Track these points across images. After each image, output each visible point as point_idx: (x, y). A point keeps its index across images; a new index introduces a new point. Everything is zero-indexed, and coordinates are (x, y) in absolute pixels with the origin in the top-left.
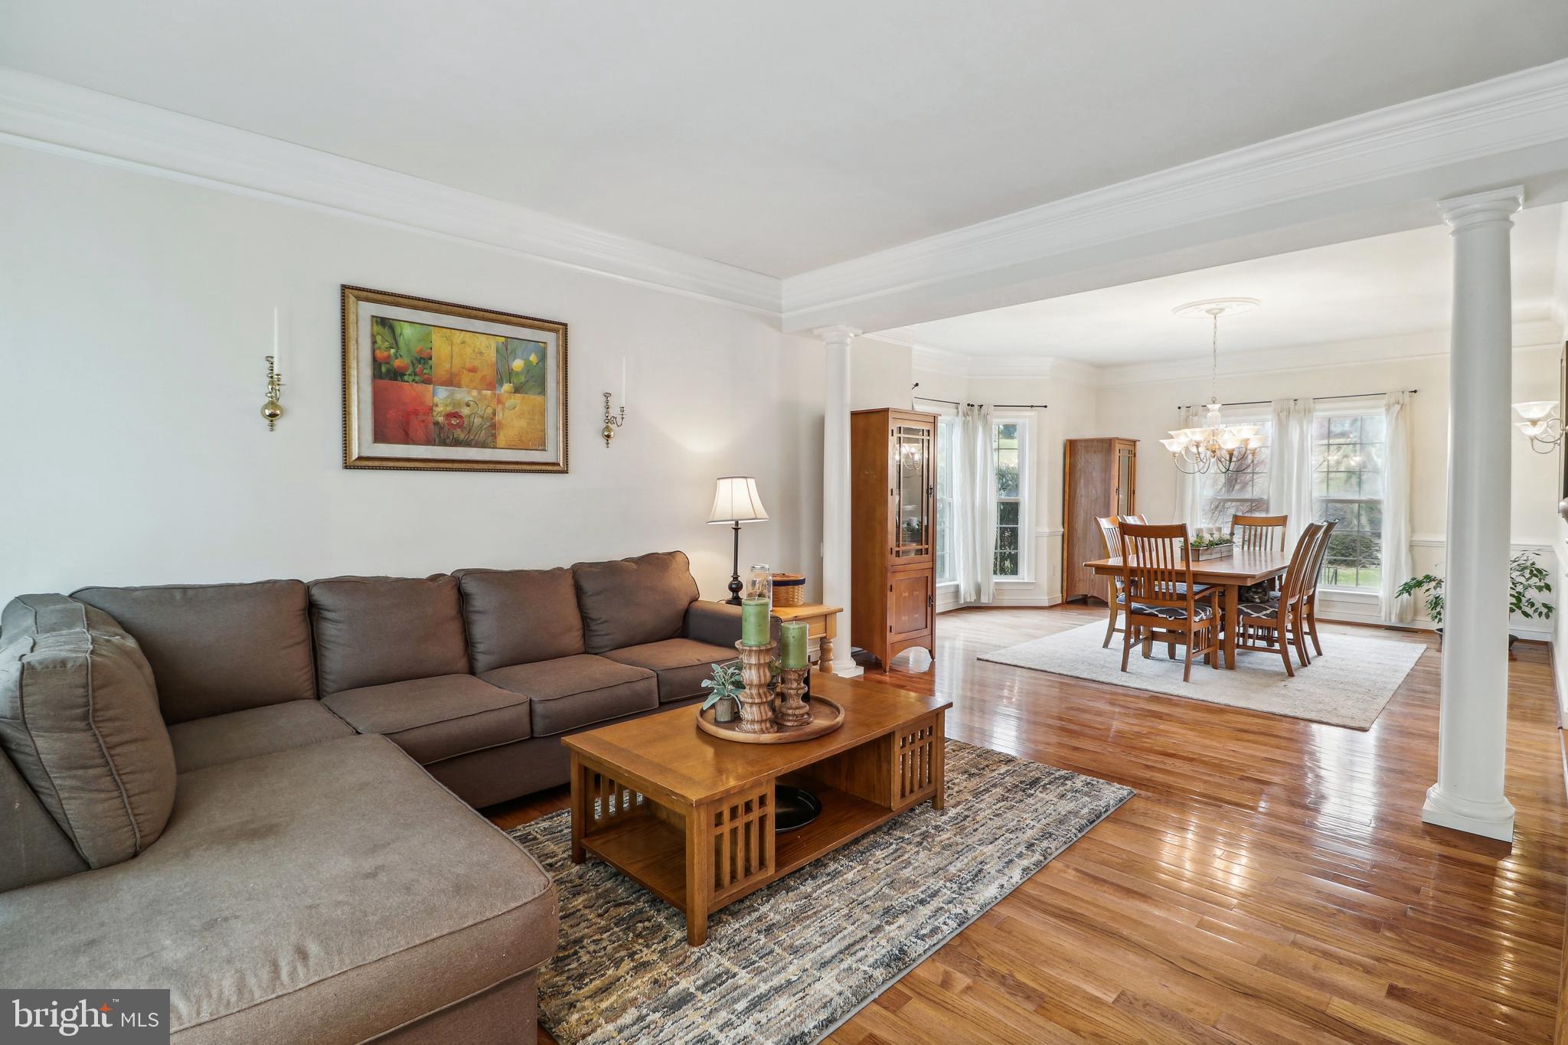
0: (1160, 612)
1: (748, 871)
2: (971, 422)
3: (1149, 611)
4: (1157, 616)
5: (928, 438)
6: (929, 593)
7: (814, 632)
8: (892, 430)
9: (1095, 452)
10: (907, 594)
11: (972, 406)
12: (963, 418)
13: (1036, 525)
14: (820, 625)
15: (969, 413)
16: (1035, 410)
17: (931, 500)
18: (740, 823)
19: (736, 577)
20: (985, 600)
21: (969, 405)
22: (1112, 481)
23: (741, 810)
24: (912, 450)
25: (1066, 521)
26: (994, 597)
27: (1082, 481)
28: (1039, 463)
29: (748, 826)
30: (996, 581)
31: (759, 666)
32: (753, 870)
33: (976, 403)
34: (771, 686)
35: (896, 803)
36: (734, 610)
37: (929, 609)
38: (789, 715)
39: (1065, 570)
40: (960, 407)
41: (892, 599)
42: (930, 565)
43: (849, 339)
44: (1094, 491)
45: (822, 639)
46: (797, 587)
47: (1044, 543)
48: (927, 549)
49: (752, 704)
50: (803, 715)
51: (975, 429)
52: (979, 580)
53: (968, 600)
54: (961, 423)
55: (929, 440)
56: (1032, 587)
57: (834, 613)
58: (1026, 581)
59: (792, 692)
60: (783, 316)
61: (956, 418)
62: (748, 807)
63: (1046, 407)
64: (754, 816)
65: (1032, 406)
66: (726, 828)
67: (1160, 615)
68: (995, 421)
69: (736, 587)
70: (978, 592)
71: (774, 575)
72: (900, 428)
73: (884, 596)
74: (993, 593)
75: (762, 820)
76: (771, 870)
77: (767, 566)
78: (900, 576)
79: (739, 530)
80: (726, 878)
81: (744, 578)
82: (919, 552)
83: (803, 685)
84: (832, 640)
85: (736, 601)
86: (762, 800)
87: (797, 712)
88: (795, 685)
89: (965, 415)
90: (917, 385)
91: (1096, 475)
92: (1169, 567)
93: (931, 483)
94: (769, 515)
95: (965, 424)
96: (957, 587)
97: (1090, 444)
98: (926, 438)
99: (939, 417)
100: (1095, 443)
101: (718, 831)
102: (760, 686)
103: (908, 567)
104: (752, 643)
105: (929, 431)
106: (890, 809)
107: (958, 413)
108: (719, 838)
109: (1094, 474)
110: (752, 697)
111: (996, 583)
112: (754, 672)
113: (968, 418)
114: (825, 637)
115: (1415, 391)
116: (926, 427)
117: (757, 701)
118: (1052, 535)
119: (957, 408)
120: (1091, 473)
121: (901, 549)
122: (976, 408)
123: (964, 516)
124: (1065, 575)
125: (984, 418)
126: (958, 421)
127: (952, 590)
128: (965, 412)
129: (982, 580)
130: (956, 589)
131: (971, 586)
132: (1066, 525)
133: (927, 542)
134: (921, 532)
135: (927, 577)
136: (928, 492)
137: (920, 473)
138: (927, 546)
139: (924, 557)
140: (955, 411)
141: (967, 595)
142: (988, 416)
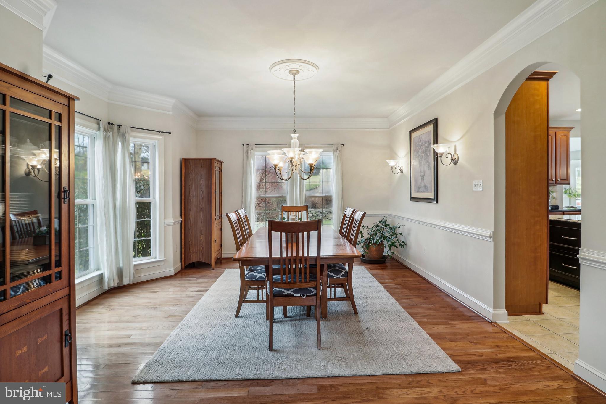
0: (295, 292)
2: (111, 137)
3: (287, 292)
4: (293, 296)
5: (59, 124)
6: (65, 328)
9: (201, 167)
11: (112, 124)
12: (105, 133)
13: (165, 218)
15: (109, 130)
16: (162, 135)
17: (64, 206)
20: (126, 282)
21: (109, 123)
22: (212, 186)
25: (183, 213)
26: (134, 277)
27: (193, 186)
28: (165, 173)
30: (135, 263)
33: (116, 122)
37: (66, 351)
39: (183, 247)
40: (101, 123)
42: (65, 292)
44: (201, 193)
47: (170, 229)
51: (115, 145)
52: (122, 266)
53: (111, 285)
54: (102, 137)
55: (60, 128)
56: (162, 263)
58: (157, 259)
61: (97, 133)
63: (170, 133)
65: (160, 132)
67: (295, 295)
68: (132, 139)
70: (120, 274)
74: (133, 274)
89: (106, 130)
91: (203, 182)
92: (306, 255)
93: (64, 184)
95: (106, 138)
96: (101, 276)
97: (197, 161)
98: (55, 123)
100: (201, 161)
105: (60, 115)
107: (99, 128)
109: (201, 182)
111: (135, 265)
113: (109, 133)
115: (343, 145)
118: (175, 223)
119: (99, 124)
120: (199, 181)
122: (116, 127)
123: (107, 214)
124: (183, 250)
125: (123, 136)
126: (101, 134)
127: (96, 279)
128: (106, 128)
129: (123, 264)
130: (101, 278)
131: (115, 272)
132: (183, 216)
133: (59, 264)
134: (49, 232)
135: (61, 310)
136: (59, 196)
137: (47, 179)
138: (59, 269)
139: (56, 284)
140: (96, 126)
141: (110, 281)
142: (127, 135)
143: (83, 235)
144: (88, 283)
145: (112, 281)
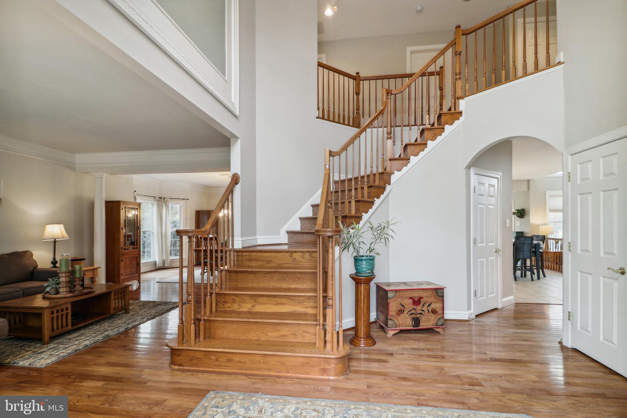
1: (62, 327)
6: (138, 262)
7: (88, 275)
8: (122, 208)
9: (205, 215)
10: (129, 262)
11: (161, 198)
14: (91, 273)
15: (160, 200)
17: (138, 231)
18: (60, 314)
19: (54, 259)
20: (166, 265)
23: (60, 311)
24: (131, 214)
28: (186, 218)
29: (62, 315)
31: (65, 276)
32: (64, 327)
33: (163, 196)
34: (69, 282)
35: (112, 311)
36: (54, 269)
37: (138, 267)
38: (76, 290)
40: (156, 198)
41: (122, 265)
42: (138, 252)
43: (104, 177)
45: (92, 278)
46: (82, 261)
48: (137, 247)
49: (63, 287)
50: (81, 290)
51: (162, 207)
52: (164, 259)
53: (160, 266)
54: (156, 204)
57: (97, 268)
59: (77, 284)
60: (76, 166)
62: (62, 310)
63: (188, 199)
64: (65, 312)
65: (184, 199)
66: (55, 315)
68: (170, 204)
69: (54, 262)
70: (164, 262)
71: (72, 258)
72: (126, 207)
73: (119, 263)
74: (170, 263)
75: (67, 314)
76: (70, 327)
77: (69, 254)
78: (126, 256)
79: (56, 243)
80: (55, 328)
81: (58, 259)
82: (134, 248)
83: (81, 282)
84: (96, 278)
85: (55, 267)
86: (67, 309)
87: (79, 289)
88: (78, 282)
89: (158, 201)
90: (135, 191)
93: (138, 225)
94: (69, 237)
95: (158, 205)
96: (156, 262)
97: (203, 212)
99: (141, 204)
100: (205, 212)
101: (53, 316)
102: (66, 282)
103: (129, 254)
104: (63, 270)
106: (110, 313)
107: (155, 200)
108: (53, 318)
110: (63, 285)
111: (171, 259)
112: (64, 278)
113: (159, 202)
114: (93, 277)
116: (136, 207)
117: (65, 286)
119: (155, 199)
120: (204, 222)
121: (126, 247)
122: (163, 199)
123: (158, 236)
124: (197, 255)
125: (166, 202)
126: (156, 203)
127: (153, 263)
128: (158, 200)
129: (165, 258)
130: (155, 262)
131: (161, 261)
132: (197, 239)
133: (137, 245)
134: (135, 242)
135: (137, 257)
136: (137, 228)
137: (134, 222)
138: (137, 246)
139: (136, 250)
140: (154, 199)
141: (159, 264)
142: (167, 202)
143: (149, 246)
144: (150, 263)
145: (160, 264)
